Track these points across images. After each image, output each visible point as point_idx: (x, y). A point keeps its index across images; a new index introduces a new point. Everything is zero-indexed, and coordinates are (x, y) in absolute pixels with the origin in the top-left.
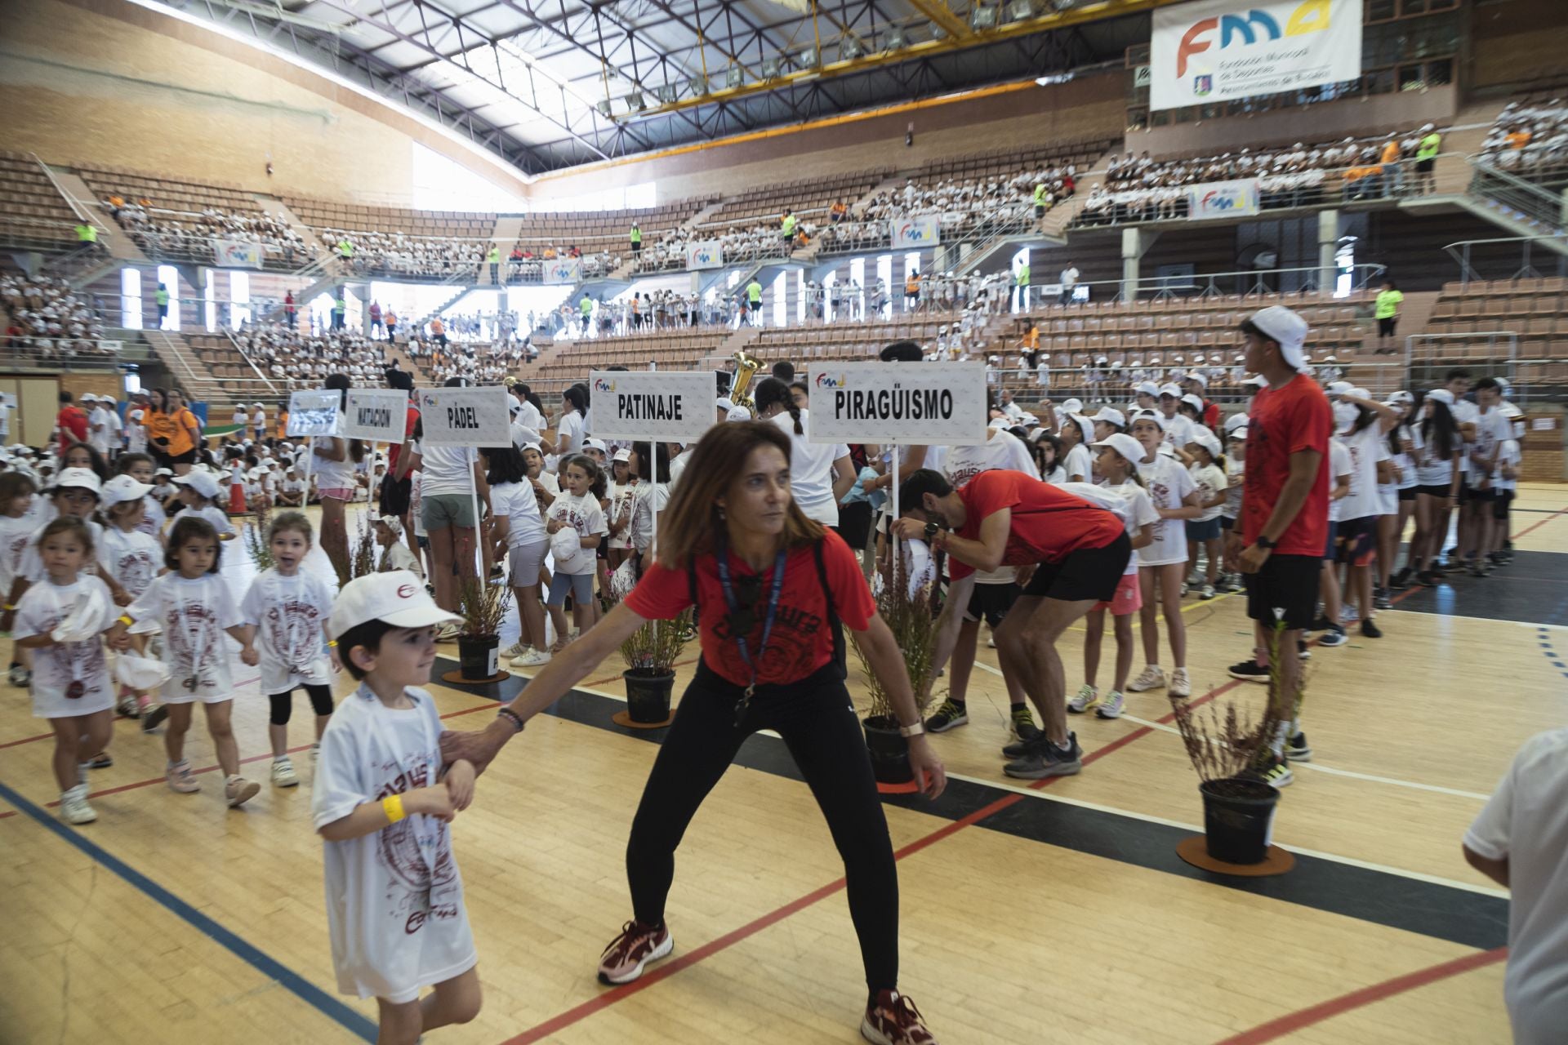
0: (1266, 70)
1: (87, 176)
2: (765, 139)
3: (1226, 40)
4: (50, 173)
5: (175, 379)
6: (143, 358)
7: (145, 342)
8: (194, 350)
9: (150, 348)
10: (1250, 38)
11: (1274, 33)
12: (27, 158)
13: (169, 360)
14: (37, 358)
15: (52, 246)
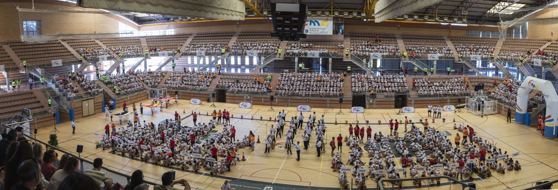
0: (317, 31)
2: (202, 22)
3: (310, 24)
4: (62, 42)
10: (315, 25)
11: (319, 25)
12: (57, 40)
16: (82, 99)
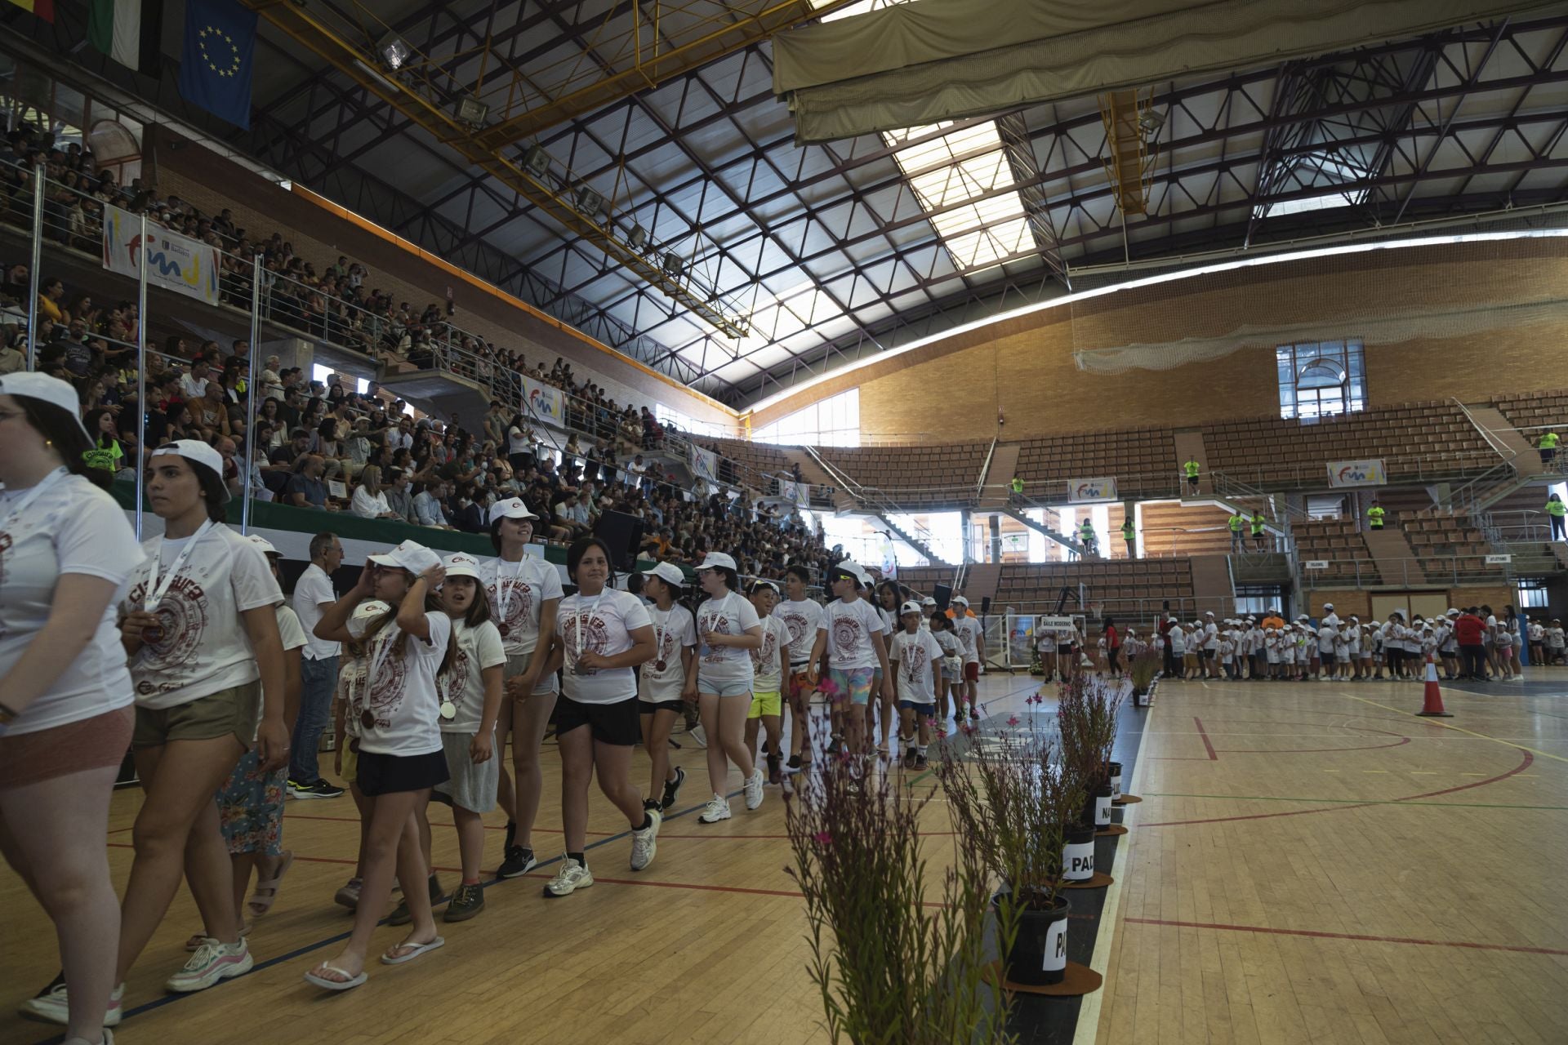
1: (1502, 406)
4: (1468, 413)
6: (1548, 571)
9: (1557, 560)
12: (1447, 403)
15: (1460, 474)
16: (1372, 588)
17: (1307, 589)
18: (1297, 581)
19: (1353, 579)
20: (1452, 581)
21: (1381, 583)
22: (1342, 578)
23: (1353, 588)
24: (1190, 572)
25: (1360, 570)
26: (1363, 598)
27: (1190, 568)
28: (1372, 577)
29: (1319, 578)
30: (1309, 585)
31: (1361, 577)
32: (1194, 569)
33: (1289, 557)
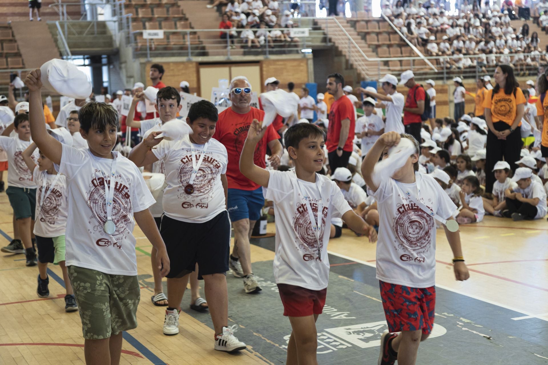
5: (347, 61)
6: (318, 43)
7: (319, 29)
8: (359, 34)
9: (324, 34)
13: (342, 44)
14: (242, 47)
16: (200, 59)
17: (143, 60)
18: (128, 52)
19: (182, 50)
20: (263, 53)
21: (205, 54)
22: (171, 49)
23: (184, 59)
24: (13, 41)
25: (188, 41)
26: (192, 69)
27: (13, 36)
28: (197, 48)
29: (156, 49)
30: (145, 55)
31: (192, 49)
32: (17, 37)
33: (113, 27)
